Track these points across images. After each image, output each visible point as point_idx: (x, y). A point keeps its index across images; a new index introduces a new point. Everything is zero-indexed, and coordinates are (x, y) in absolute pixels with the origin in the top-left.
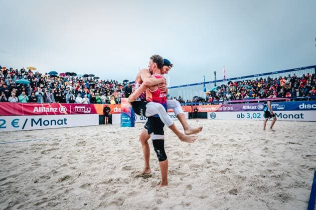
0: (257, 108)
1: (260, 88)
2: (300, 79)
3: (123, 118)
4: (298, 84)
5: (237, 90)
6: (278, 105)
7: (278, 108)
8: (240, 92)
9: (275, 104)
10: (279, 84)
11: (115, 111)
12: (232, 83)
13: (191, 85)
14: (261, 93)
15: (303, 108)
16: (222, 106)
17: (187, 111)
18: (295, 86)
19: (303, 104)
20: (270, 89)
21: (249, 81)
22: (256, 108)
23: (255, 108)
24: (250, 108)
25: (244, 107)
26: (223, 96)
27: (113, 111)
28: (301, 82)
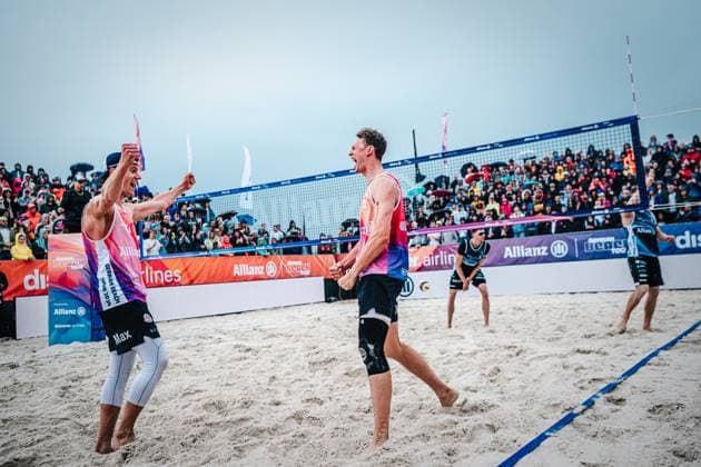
0: (548, 251)
1: (560, 186)
2: (684, 151)
3: (56, 312)
4: (677, 168)
5: (488, 195)
6: (612, 239)
7: (614, 250)
8: (497, 199)
9: (605, 236)
10: (621, 171)
11: (28, 287)
12: (475, 170)
13: (293, 182)
14: (564, 202)
15: (687, 245)
16: (436, 252)
17: (319, 275)
18: (668, 173)
19: (687, 233)
20: (592, 187)
21: (529, 162)
22: (544, 253)
23: (542, 251)
24: (529, 252)
25: (509, 253)
26: (441, 215)
27: (22, 286)
28: (686, 162)
